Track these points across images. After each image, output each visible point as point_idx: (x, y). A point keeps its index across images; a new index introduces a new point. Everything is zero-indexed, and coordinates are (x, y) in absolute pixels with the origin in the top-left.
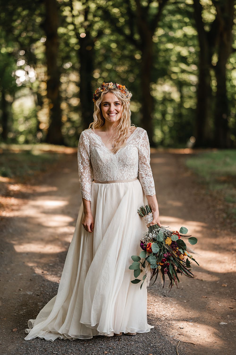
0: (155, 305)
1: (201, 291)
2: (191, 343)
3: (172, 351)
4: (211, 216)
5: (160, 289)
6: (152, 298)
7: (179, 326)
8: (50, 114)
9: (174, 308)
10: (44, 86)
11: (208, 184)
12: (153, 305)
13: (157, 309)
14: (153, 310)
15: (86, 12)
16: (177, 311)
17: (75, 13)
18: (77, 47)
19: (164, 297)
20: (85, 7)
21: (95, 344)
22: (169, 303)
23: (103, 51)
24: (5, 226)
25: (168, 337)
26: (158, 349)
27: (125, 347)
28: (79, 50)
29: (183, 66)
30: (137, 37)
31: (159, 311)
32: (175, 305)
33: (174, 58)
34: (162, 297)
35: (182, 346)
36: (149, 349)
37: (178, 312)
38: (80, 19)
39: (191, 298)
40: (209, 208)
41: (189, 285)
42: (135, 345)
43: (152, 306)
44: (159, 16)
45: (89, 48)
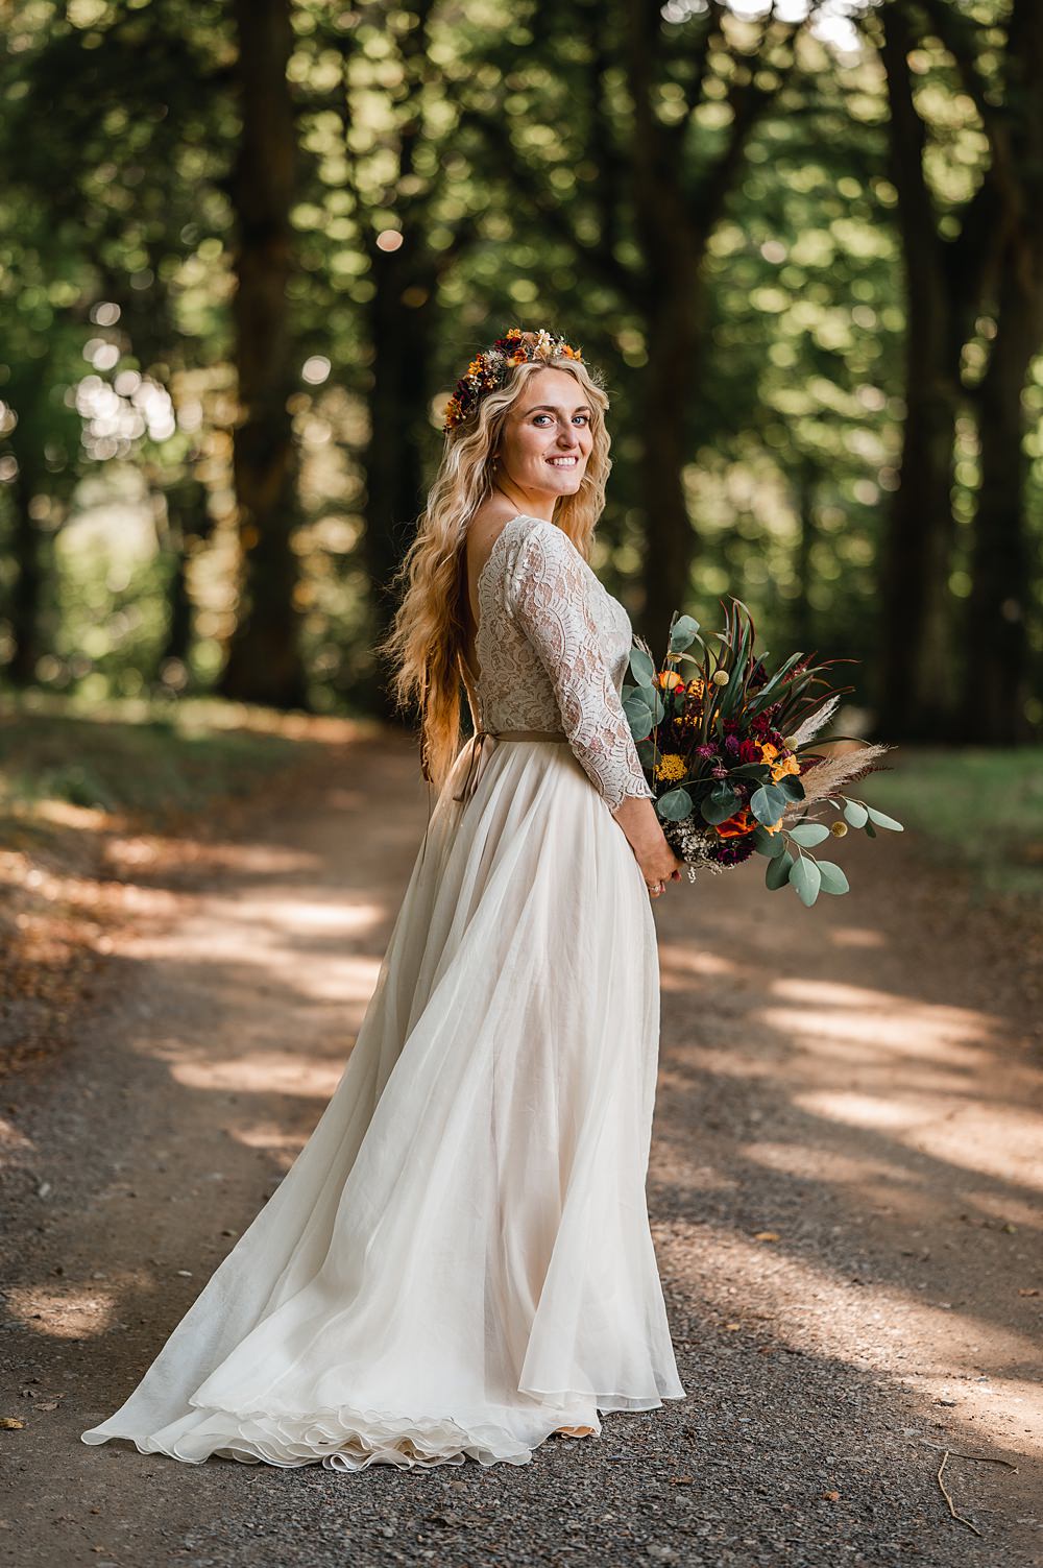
0: (819, 1312)
1: (1007, 1268)
2: (996, 1461)
3: (918, 1486)
4: (1008, 992)
5: (829, 1253)
6: (803, 1288)
7: (935, 1397)
8: (241, 572)
9: (903, 1330)
10: (219, 449)
11: (976, 867)
12: (812, 1315)
13: (830, 1330)
14: (811, 1332)
15: (408, 141)
16: (917, 1341)
17: (360, 140)
18: (363, 293)
19: (854, 1287)
20: (404, 116)
21: (588, 1447)
22: (876, 1308)
23: (474, 314)
24: (115, 993)
25: (895, 1433)
26: (858, 1478)
27: (716, 1461)
28: (370, 303)
29: (825, 392)
30: (629, 255)
31: (839, 1337)
32: (903, 1318)
33: (783, 355)
34: (846, 1284)
35: (961, 1471)
36: (823, 1473)
37: (921, 1344)
38: (381, 170)
39: (970, 1295)
40: (992, 960)
41: (952, 1245)
42: (759, 1458)
43: (808, 1315)
44: (730, 167)
45: (415, 298)
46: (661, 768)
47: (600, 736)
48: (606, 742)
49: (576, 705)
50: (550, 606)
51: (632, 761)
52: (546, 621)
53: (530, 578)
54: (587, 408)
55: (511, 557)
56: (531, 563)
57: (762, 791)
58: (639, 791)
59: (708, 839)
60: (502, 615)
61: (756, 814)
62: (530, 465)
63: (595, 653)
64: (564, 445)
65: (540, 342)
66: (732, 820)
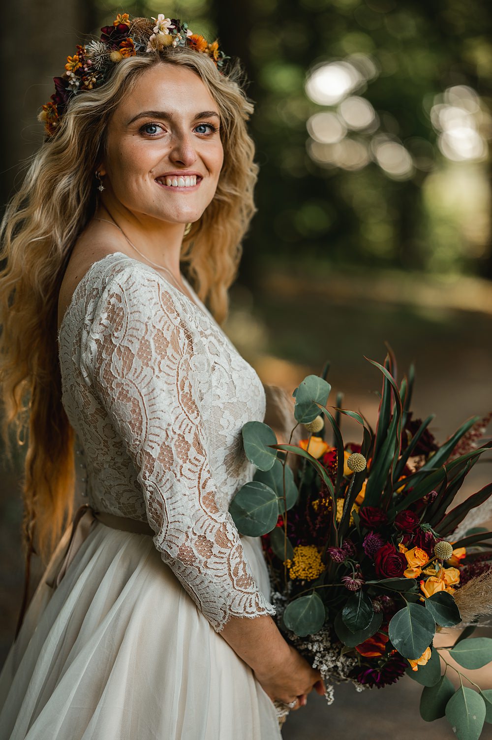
46: (293, 564)
47: (192, 544)
48: (200, 552)
49: (161, 505)
50: (130, 376)
51: (236, 574)
52: (124, 395)
53: (108, 338)
54: (213, 114)
55: (90, 309)
56: (111, 319)
57: (406, 613)
58: (248, 609)
59: (347, 656)
60: (79, 380)
61: (395, 642)
62: (134, 185)
63: (190, 438)
64: (178, 162)
65: (156, 29)
66: (373, 640)
